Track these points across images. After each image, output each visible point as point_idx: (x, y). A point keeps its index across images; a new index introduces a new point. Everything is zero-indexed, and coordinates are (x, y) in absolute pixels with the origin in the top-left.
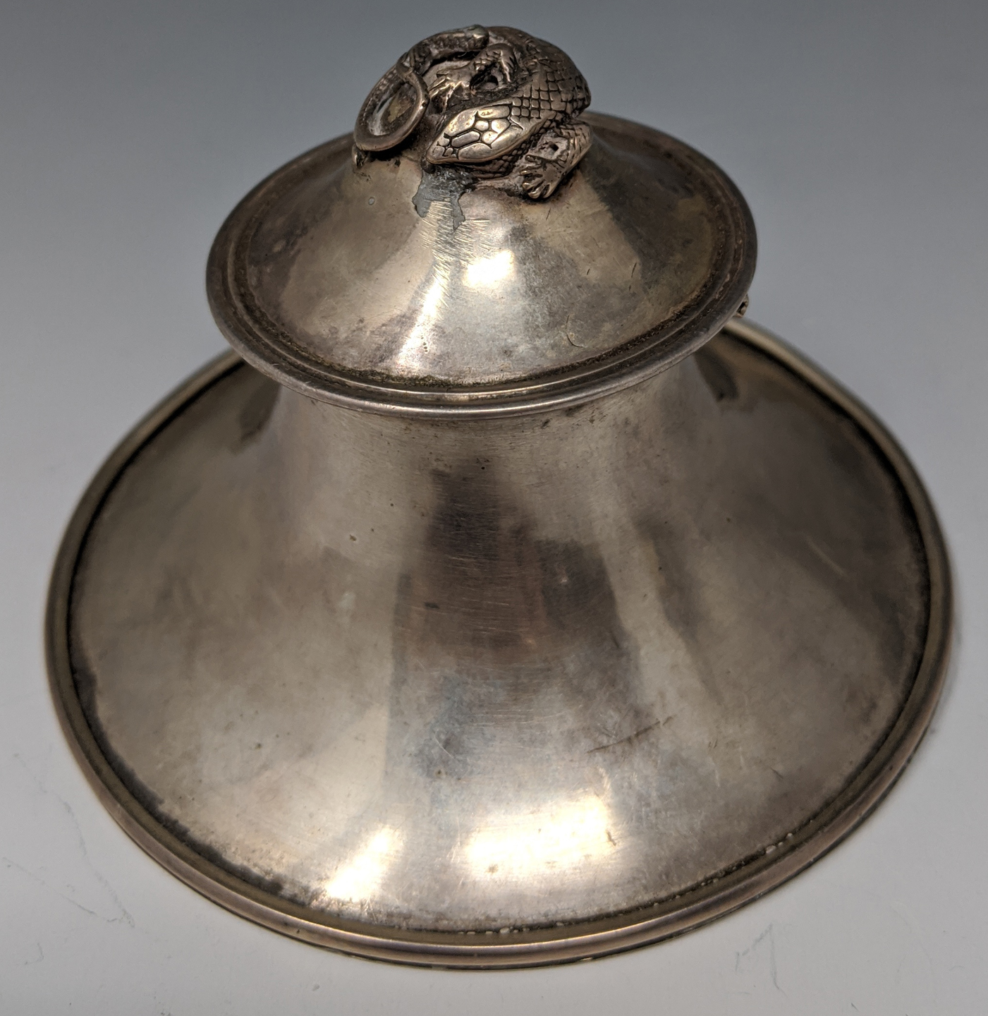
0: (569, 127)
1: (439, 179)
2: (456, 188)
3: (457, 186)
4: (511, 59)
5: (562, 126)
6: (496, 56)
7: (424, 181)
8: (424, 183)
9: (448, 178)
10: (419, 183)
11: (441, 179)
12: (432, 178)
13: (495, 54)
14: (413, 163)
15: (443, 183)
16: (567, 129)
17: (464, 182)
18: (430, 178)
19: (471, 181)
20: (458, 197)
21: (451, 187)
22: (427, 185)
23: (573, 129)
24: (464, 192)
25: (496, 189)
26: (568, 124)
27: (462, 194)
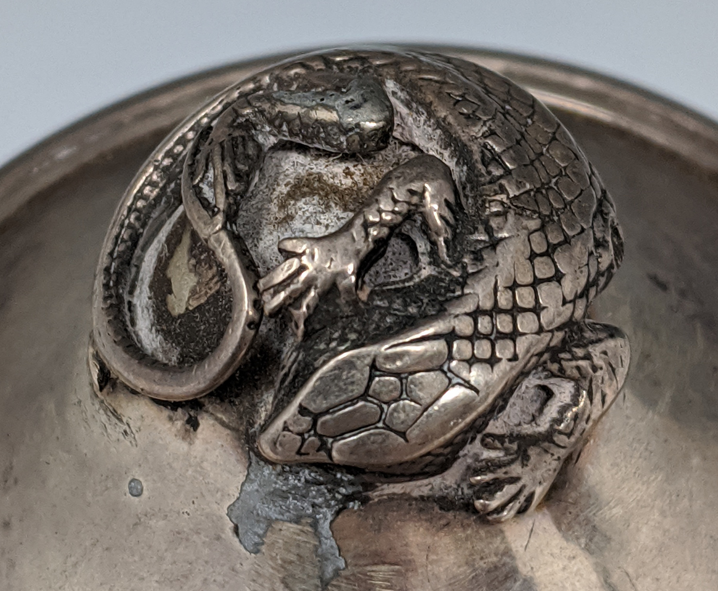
0: (580, 352)
1: (287, 479)
2: (327, 501)
3: (329, 496)
4: (447, 203)
5: (562, 355)
6: (415, 200)
7: (252, 476)
8: (252, 481)
9: (307, 481)
10: (242, 478)
11: (292, 480)
12: (270, 474)
13: (412, 192)
14: (229, 432)
15: (295, 487)
16: (575, 358)
17: (343, 491)
18: (266, 472)
19: (361, 488)
20: (330, 517)
21: (314, 497)
22: (260, 485)
23: (588, 357)
24: (344, 508)
25: (416, 499)
26: (577, 346)
27: (338, 513)
